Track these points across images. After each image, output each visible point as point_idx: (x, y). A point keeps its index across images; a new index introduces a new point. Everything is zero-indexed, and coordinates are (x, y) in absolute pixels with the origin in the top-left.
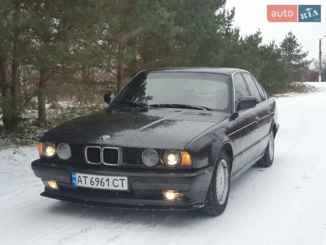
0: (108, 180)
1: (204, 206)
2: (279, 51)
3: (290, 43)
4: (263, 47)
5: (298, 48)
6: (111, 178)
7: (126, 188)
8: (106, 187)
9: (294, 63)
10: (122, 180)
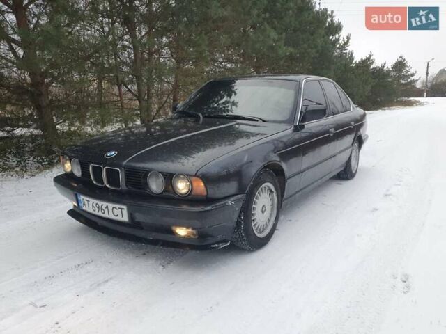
0: (107, 207)
1: (228, 244)
2: (389, 71)
3: (400, 65)
4: (376, 68)
5: (408, 69)
6: (111, 205)
7: (125, 219)
8: (106, 215)
9: (402, 81)
10: (122, 209)
